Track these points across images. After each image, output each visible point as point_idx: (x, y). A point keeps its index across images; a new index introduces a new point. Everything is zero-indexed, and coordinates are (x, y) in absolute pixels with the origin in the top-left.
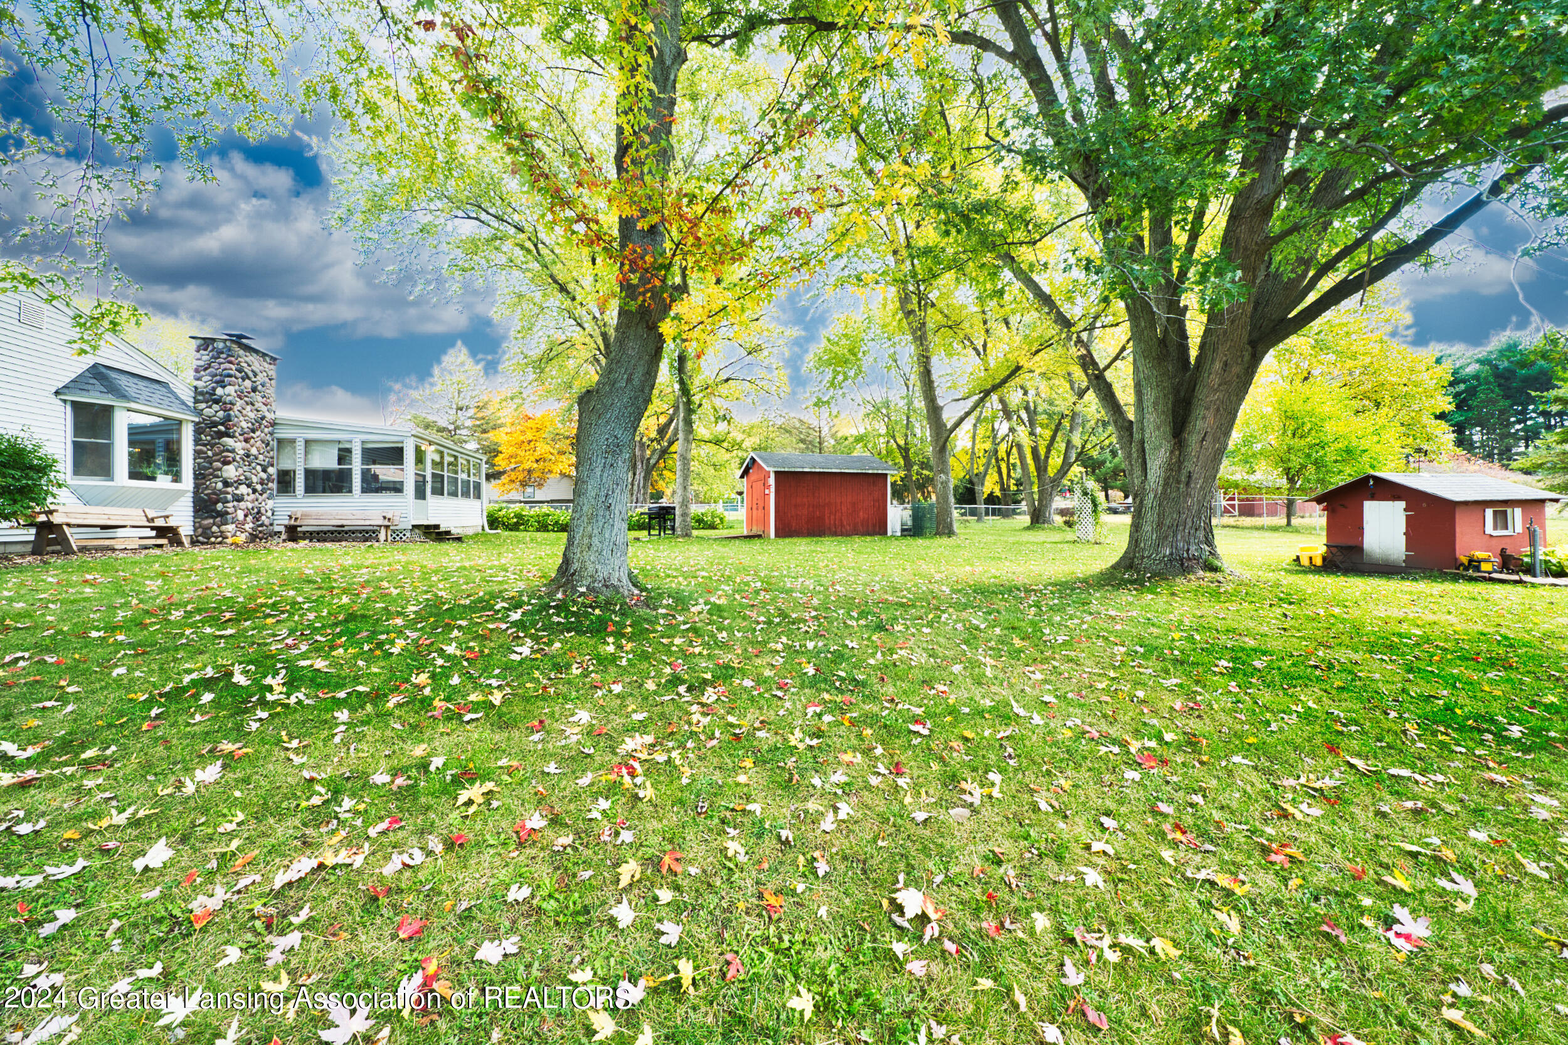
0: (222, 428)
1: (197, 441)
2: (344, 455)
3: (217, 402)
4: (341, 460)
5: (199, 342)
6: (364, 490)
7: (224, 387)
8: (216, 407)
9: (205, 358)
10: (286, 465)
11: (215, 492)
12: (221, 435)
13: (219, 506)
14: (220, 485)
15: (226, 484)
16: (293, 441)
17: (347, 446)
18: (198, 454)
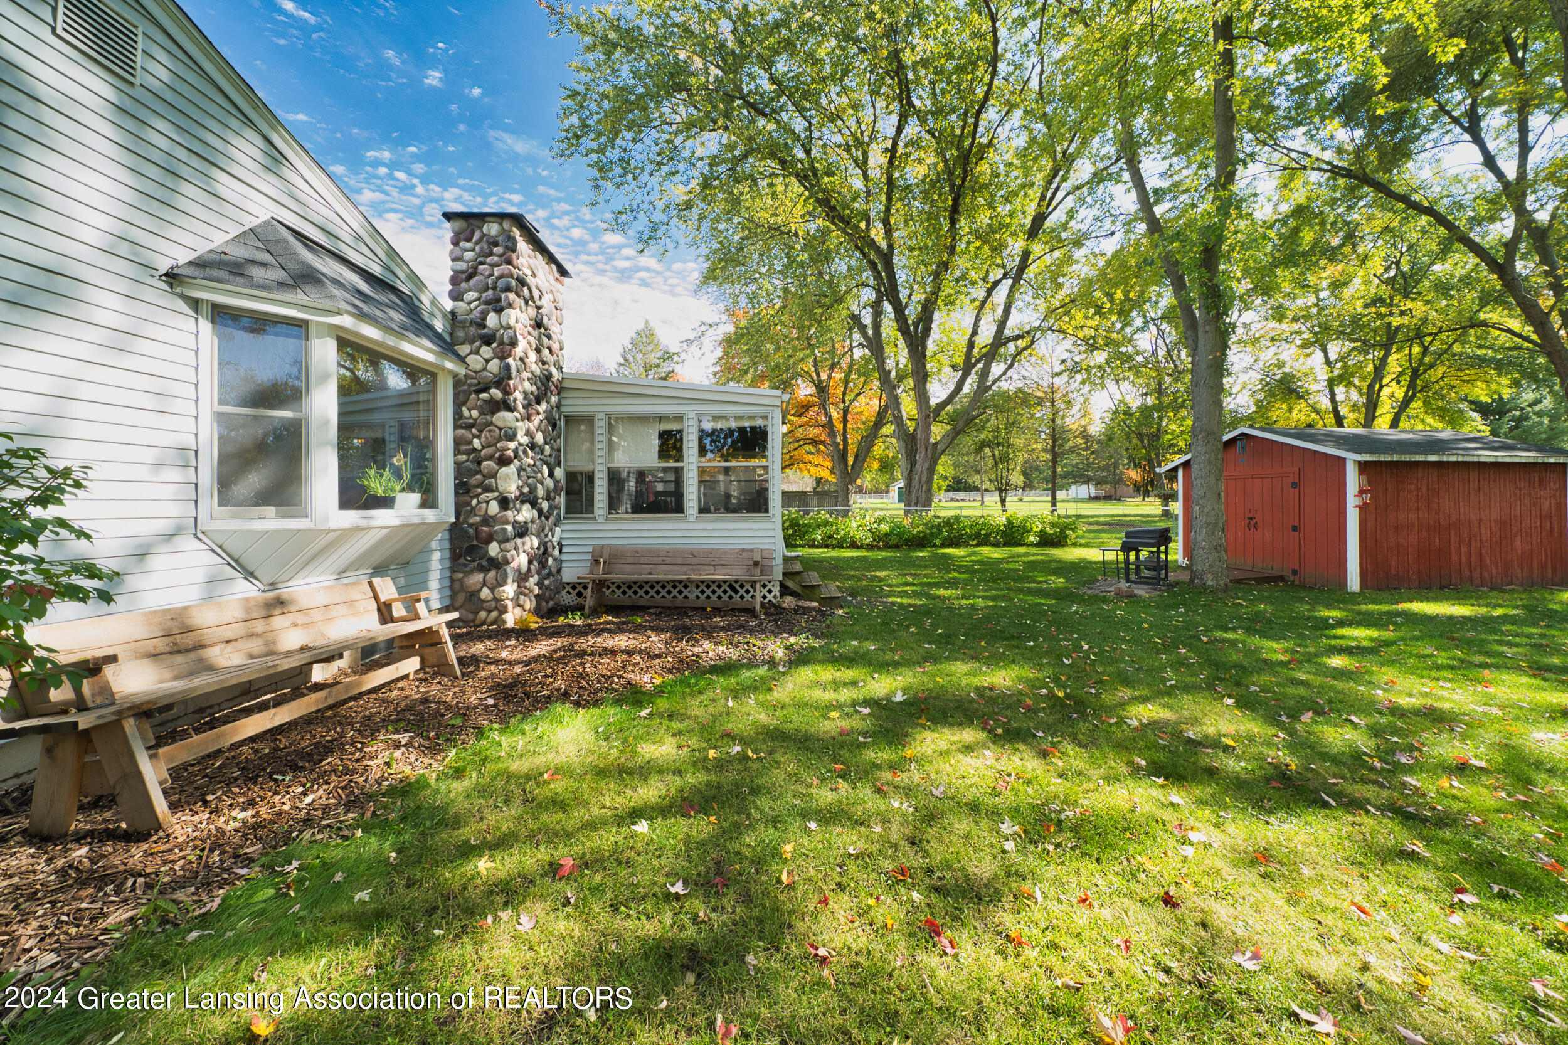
0: (496, 393)
1: (459, 421)
2: (670, 444)
3: (488, 340)
4: (663, 454)
5: (459, 224)
6: (703, 510)
7: (499, 311)
8: (486, 351)
9: (469, 255)
10: (579, 463)
11: (487, 520)
12: (495, 406)
13: (493, 549)
14: (494, 508)
15: (504, 503)
16: (589, 420)
17: (674, 427)
18: (459, 444)
